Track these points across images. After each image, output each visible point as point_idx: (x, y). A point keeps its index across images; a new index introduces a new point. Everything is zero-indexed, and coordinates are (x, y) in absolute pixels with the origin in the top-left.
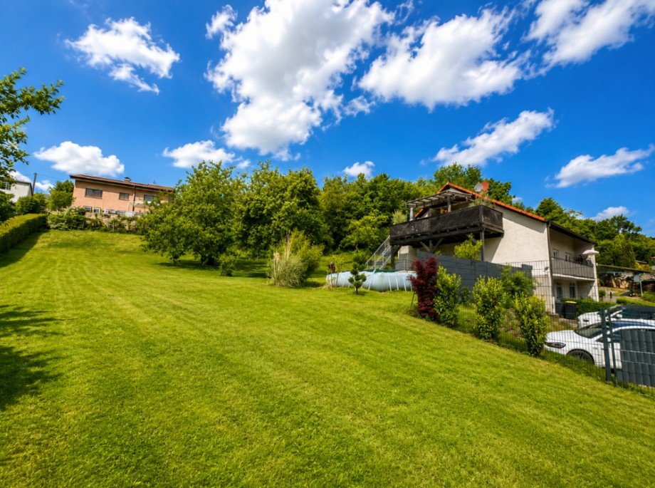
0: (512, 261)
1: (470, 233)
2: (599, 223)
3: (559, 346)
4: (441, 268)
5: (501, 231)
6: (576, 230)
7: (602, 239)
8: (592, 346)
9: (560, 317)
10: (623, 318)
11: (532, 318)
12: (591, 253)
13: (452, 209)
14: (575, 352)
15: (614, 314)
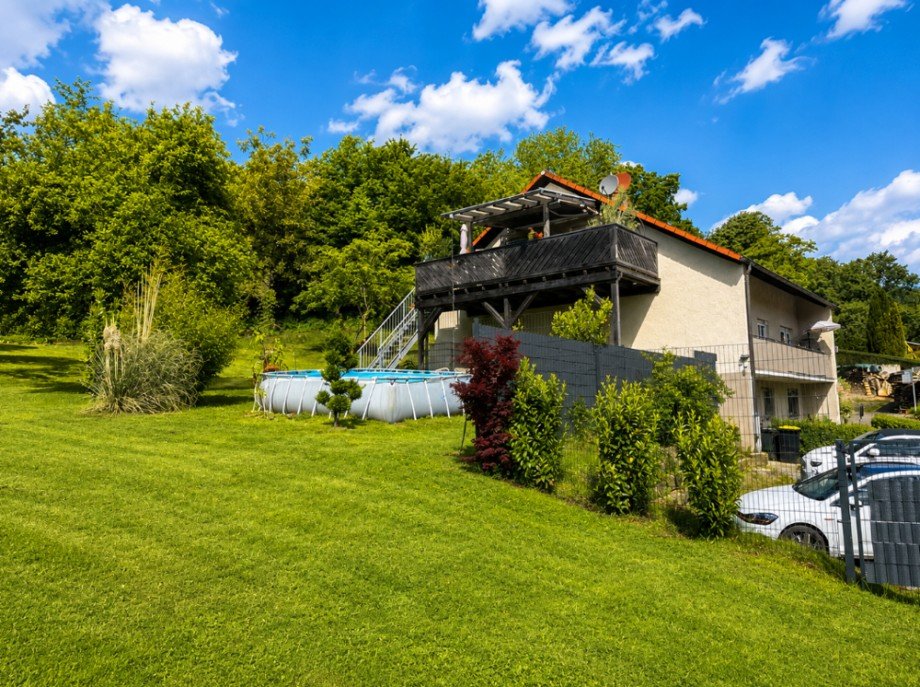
0: (675, 345)
1: (588, 285)
2: (846, 269)
3: (763, 519)
4: (525, 362)
5: (652, 281)
6: (802, 281)
7: (848, 299)
8: (823, 515)
9: (771, 459)
10: (881, 455)
11: (709, 464)
12: (827, 328)
13: (554, 229)
14: (796, 530)
15: (866, 448)
